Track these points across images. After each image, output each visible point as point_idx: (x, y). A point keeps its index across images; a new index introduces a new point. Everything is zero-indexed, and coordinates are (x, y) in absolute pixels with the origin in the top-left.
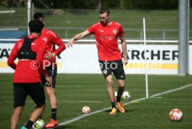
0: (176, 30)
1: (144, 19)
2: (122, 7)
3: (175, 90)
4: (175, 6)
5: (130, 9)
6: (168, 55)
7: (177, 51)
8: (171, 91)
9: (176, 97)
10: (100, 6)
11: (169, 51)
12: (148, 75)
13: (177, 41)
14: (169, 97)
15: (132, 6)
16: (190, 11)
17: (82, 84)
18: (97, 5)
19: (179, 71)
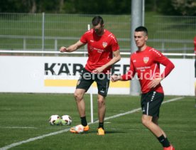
0: (129, 40)
1: (89, 26)
2: (61, 10)
3: (126, 113)
4: (127, 10)
5: (71, 12)
6: (118, 70)
7: (128, 66)
8: (121, 114)
9: (128, 122)
10: (34, 8)
11: (119, 66)
12: (93, 95)
13: (129, 53)
14: (119, 122)
15: (74, 10)
16: (145, 16)
17: (11, 105)
18: (31, 8)
19: (131, 90)
